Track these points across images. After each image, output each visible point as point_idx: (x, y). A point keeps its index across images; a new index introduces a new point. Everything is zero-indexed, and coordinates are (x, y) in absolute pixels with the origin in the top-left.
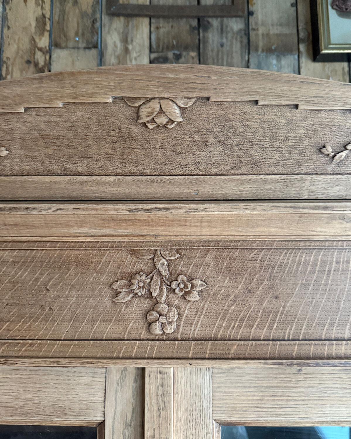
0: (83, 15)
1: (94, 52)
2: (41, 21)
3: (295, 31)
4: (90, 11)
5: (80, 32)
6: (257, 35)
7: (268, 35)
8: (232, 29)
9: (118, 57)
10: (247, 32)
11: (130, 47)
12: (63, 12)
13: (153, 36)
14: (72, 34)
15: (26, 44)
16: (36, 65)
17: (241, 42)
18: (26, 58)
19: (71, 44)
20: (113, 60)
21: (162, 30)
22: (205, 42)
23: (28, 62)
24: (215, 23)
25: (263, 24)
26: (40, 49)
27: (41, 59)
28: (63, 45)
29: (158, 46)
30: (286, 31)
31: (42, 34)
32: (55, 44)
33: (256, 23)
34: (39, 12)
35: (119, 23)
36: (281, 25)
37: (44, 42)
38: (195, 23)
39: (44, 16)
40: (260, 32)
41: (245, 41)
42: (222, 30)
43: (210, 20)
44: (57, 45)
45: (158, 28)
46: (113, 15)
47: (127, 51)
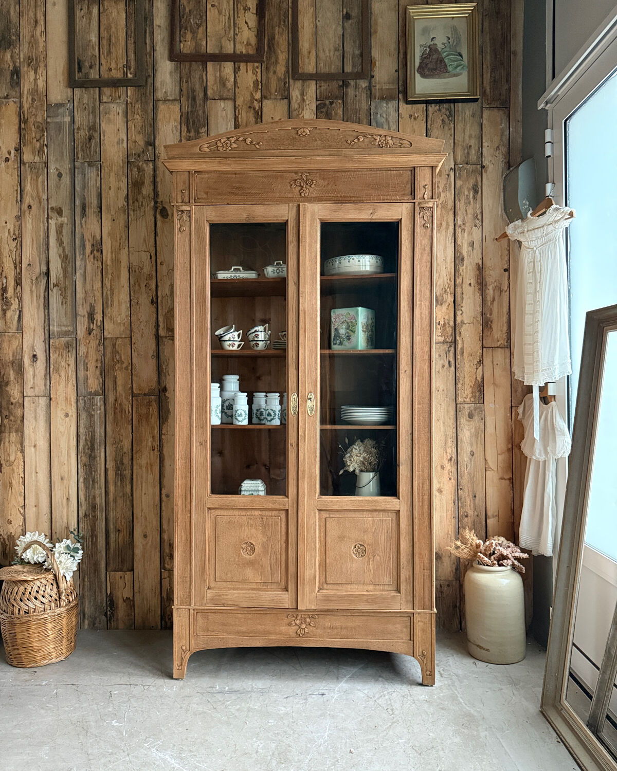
0: (279, 79)
1: (286, 101)
2: (256, 83)
3: (397, 87)
4: (283, 77)
5: (278, 90)
6: (376, 89)
7: (382, 89)
8: (362, 86)
9: (299, 104)
10: (369, 88)
11: (305, 98)
12: (268, 78)
13: (318, 91)
14: (273, 91)
15: (248, 98)
16: (254, 109)
17: (367, 94)
18: (248, 105)
19: (273, 97)
20: (296, 106)
21: (322, 88)
22: (347, 94)
23: (250, 107)
24: (352, 83)
25: (379, 83)
26: (256, 100)
27: (257, 105)
28: (269, 97)
29: (321, 97)
30: (392, 87)
31: (256, 91)
32: (263, 97)
33: (375, 83)
34: (255, 78)
35: (299, 84)
36: (389, 83)
37: (258, 96)
38: (341, 83)
39: (257, 80)
40: (377, 87)
41: (369, 93)
42: (356, 87)
43: (349, 81)
44: (266, 98)
45: (320, 86)
46: (295, 79)
47: (303, 100)
